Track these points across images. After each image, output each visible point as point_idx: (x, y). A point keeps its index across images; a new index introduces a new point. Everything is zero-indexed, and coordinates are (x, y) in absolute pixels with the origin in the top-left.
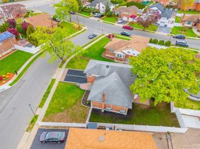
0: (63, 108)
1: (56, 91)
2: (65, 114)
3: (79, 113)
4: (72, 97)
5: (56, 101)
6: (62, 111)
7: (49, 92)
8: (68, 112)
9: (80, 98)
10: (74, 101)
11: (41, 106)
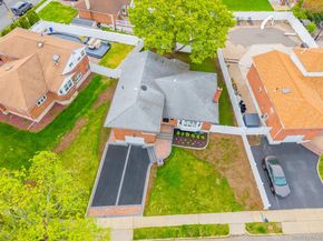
0: (218, 182)
1: (179, 212)
2: (230, 172)
3: (222, 149)
4: (191, 170)
5: (205, 201)
6: (224, 182)
7: (184, 227)
8: (223, 169)
9: (190, 153)
10: (200, 164)
11: (223, 230)
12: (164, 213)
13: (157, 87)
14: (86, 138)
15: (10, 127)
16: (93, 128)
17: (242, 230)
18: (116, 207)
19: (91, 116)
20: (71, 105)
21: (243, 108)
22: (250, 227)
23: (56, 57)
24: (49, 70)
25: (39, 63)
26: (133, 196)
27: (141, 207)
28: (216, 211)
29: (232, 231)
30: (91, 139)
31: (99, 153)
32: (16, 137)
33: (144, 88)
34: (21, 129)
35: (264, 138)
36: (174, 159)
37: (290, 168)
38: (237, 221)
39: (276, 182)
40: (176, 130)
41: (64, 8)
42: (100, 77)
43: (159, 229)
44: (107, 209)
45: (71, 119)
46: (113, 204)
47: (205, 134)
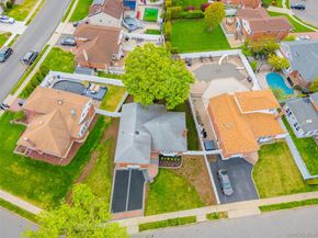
0: (189, 189)
1: (166, 211)
2: (196, 182)
3: (191, 166)
4: (172, 183)
5: (181, 203)
6: (193, 189)
8: (192, 180)
9: (170, 171)
10: (177, 178)
11: (193, 220)
12: (156, 213)
13: (146, 131)
14: (100, 167)
15: (46, 164)
16: (104, 159)
17: (204, 218)
18: (127, 212)
19: (101, 149)
20: (86, 142)
21: (205, 135)
22: (209, 216)
23: (72, 112)
24: (69, 121)
25: (62, 117)
26: (136, 204)
27: (142, 211)
28: (188, 208)
29: (198, 220)
30: (103, 167)
31: (110, 177)
32: (52, 171)
33: (137, 133)
34: (54, 164)
35: (219, 156)
36: (160, 177)
37: (235, 175)
38: (201, 213)
39: (225, 187)
40: (161, 156)
41: (65, 54)
42: (103, 117)
43: (154, 223)
44: (121, 214)
45: (87, 153)
46: (124, 210)
47: (180, 157)
